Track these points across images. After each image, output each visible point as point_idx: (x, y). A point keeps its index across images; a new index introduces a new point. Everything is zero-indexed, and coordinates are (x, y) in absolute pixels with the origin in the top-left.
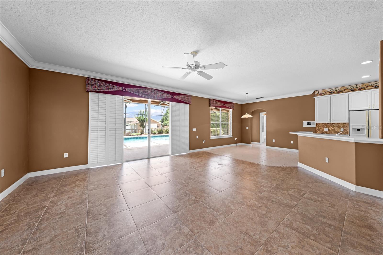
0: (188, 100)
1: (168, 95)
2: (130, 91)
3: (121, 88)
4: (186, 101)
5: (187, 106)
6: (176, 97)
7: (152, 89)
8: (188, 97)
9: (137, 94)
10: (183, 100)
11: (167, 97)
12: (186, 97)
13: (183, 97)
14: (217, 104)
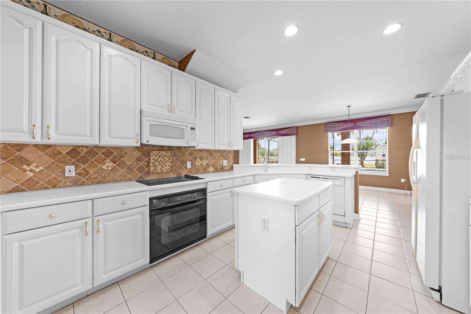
0: (292, 132)
1: (273, 133)
2: (252, 136)
3: (249, 135)
4: (290, 133)
5: (294, 138)
6: (280, 132)
7: (263, 131)
8: (292, 129)
9: (255, 136)
10: (286, 133)
11: (273, 134)
12: (290, 130)
13: (286, 130)
14: (337, 127)
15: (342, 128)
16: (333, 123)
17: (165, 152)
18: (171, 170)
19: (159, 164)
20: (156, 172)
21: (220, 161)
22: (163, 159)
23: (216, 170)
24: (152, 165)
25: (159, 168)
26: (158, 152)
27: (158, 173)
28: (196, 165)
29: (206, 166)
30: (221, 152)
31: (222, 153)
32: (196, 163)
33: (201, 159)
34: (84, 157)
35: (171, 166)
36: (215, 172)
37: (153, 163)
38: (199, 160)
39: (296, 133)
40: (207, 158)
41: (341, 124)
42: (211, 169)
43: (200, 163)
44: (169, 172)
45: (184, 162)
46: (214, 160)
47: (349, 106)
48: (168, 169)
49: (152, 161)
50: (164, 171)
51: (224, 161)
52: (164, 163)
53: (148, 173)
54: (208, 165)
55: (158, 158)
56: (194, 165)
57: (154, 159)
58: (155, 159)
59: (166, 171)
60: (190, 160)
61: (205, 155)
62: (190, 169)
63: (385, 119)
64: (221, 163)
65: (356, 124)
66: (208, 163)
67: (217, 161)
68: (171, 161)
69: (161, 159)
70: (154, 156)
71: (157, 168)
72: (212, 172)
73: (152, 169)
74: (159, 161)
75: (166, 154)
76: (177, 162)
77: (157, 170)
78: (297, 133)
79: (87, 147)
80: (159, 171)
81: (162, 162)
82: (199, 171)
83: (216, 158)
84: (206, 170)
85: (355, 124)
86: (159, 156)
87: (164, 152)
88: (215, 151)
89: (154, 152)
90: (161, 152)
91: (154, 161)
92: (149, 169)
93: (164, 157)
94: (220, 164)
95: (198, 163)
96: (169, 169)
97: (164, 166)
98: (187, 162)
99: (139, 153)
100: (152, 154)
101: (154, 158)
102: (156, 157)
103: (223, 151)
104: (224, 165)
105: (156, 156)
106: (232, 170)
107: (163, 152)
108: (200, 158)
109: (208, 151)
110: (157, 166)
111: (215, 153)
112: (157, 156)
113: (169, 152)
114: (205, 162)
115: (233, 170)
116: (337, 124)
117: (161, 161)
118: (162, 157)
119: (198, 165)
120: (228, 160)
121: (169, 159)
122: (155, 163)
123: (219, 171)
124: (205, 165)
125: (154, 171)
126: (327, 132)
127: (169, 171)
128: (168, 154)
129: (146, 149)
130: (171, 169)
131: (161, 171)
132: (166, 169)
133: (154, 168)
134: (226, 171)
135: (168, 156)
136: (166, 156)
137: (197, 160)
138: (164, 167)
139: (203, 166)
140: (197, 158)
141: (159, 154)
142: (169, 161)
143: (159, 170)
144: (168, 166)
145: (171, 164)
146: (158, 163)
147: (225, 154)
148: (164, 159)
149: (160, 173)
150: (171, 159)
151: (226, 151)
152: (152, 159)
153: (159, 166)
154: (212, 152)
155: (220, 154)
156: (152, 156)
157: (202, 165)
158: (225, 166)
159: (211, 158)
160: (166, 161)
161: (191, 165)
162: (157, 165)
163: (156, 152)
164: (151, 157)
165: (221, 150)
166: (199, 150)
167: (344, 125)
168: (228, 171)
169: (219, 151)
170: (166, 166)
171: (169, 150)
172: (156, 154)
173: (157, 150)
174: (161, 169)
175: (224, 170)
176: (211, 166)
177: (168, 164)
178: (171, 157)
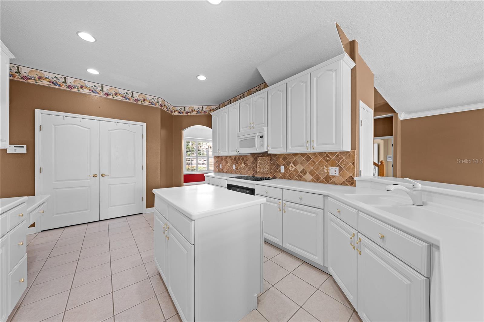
18: (269, 172)
19: (262, 167)
20: (260, 172)
21: (324, 168)
23: (317, 180)
24: (258, 167)
26: (261, 157)
27: (261, 173)
28: (290, 170)
29: (301, 172)
30: (325, 155)
31: (327, 156)
32: (290, 168)
33: (295, 163)
34: (237, 161)
36: (315, 182)
37: (259, 165)
38: (293, 165)
40: (302, 164)
42: (308, 176)
43: (294, 168)
44: (268, 174)
45: (278, 167)
46: (313, 166)
49: (258, 164)
50: (265, 172)
51: (330, 168)
52: (265, 166)
53: (256, 172)
54: (304, 172)
56: (287, 170)
57: (259, 163)
58: (260, 163)
59: (266, 172)
60: (284, 165)
61: (299, 159)
62: (283, 173)
64: (326, 171)
66: (304, 169)
67: (318, 167)
70: (259, 160)
71: (261, 169)
72: (310, 181)
73: (258, 169)
74: (262, 164)
75: (266, 159)
76: (273, 166)
77: (261, 171)
79: (237, 156)
82: (293, 177)
83: (317, 163)
84: (301, 177)
86: (262, 160)
87: (264, 158)
88: (314, 154)
89: (259, 158)
90: (263, 158)
91: (259, 164)
93: (265, 162)
94: (324, 172)
95: (292, 168)
96: (268, 171)
97: (265, 168)
98: (280, 167)
100: (258, 159)
103: (329, 153)
104: (330, 174)
105: (260, 160)
106: (351, 185)
108: (293, 163)
109: (303, 155)
110: (261, 168)
111: (315, 157)
112: (261, 160)
113: (268, 158)
114: (300, 168)
115: (355, 186)
118: (264, 162)
119: (292, 170)
120: (340, 168)
121: (268, 163)
123: (322, 182)
124: (299, 171)
125: (259, 171)
127: (268, 172)
129: (256, 155)
132: (266, 171)
133: (259, 169)
134: (336, 184)
135: (267, 160)
136: (266, 160)
137: (291, 165)
138: (265, 169)
139: (298, 172)
140: (290, 163)
141: (262, 159)
142: (268, 164)
144: (267, 168)
146: (261, 165)
147: (334, 158)
148: (265, 163)
149: (262, 173)
151: (336, 152)
152: (258, 163)
153: (262, 168)
154: (310, 155)
155: (324, 158)
156: (258, 160)
157: (296, 170)
158: (333, 177)
159: (308, 163)
160: (266, 164)
161: (285, 170)
164: (258, 162)
165: (325, 153)
166: (293, 154)
168: (341, 184)
169: (320, 154)
170: (266, 168)
171: (268, 156)
172: (260, 159)
173: (260, 156)
174: (263, 171)
175: (331, 182)
176: (309, 173)
177: (267, 167)
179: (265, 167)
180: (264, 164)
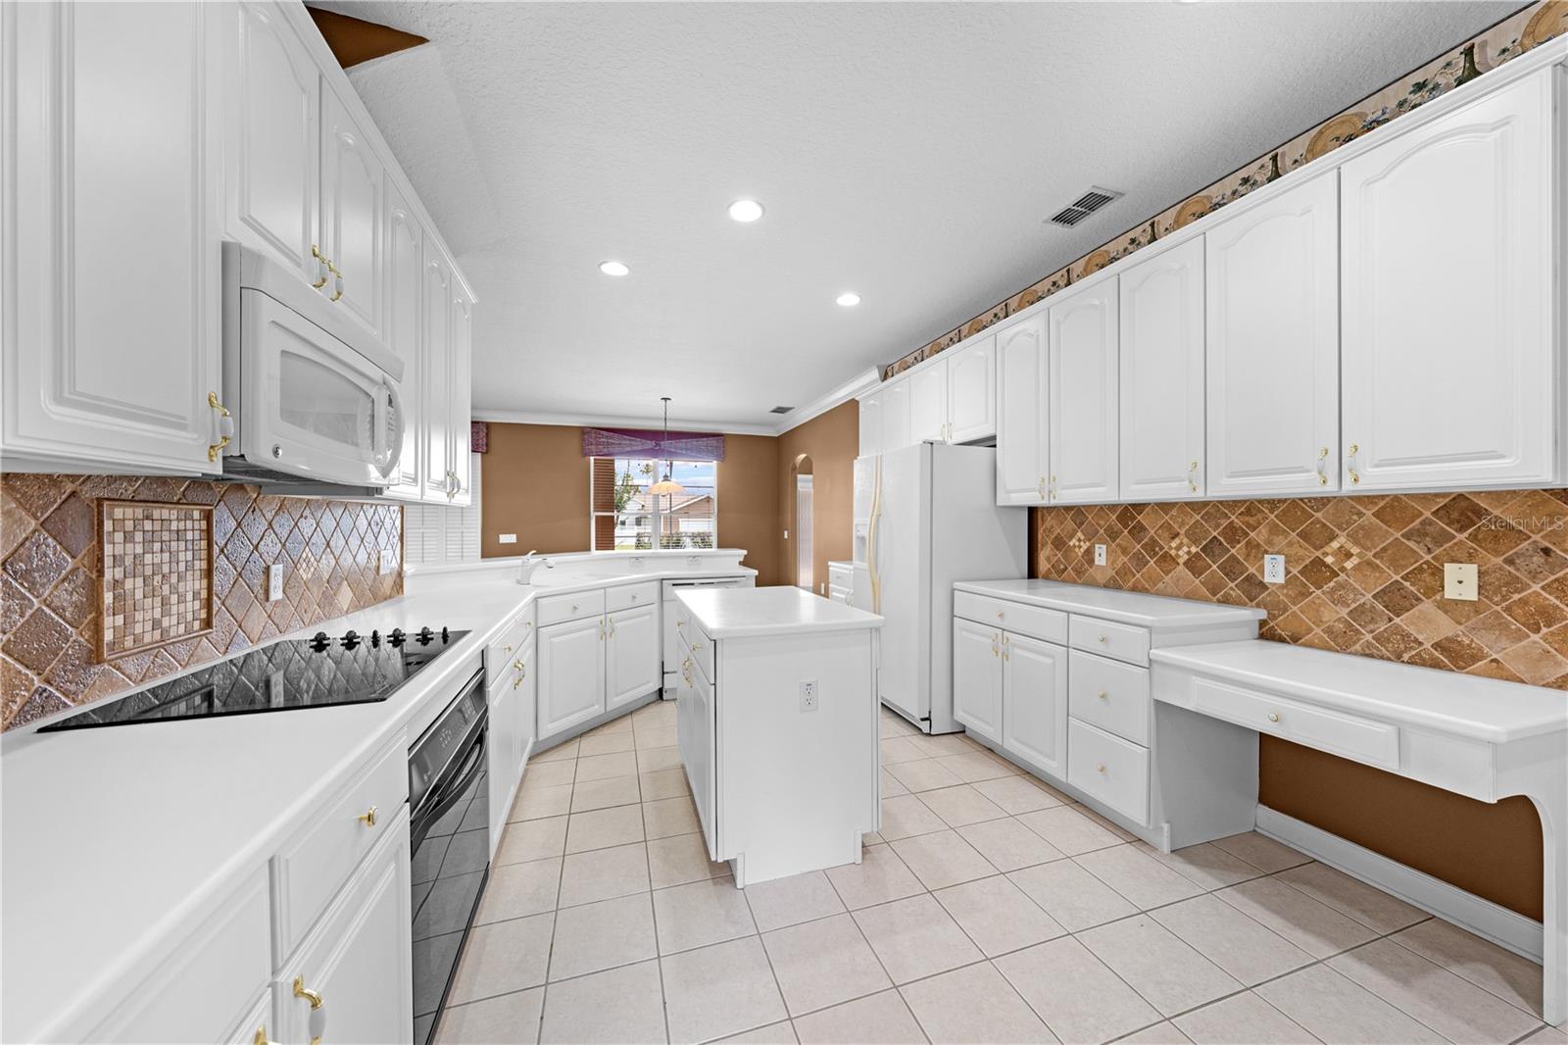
14: (613, 444)
15: (629, 449)
16: (604, 433)
17: (174, 514)
18: (206, 624)
19: (149, 591)
20: (129, 642)
22: (166, 556)
23: (360, 600)
24: (108, 598)
25: (148, 616)
26: (139, 512)
27: (143, 651)
28: (300, 581)
29: (330, 580)
32: (300, 572)
35: (204, 594)
37: (118, 585)
38: (310, 555)
39: (485, 448)
41: (625, 439)
42: (345, 594)
43: (312, 570)
44: (196, 638)
45: (259, 571)
47: (666, 399)
48: (190, 617)
49: (110, 573)
50: (171, 633)
52: (174, 579)
54: (336, 579)
55: (139, 550)
57: (117, 560)
58: (129, 561)
59: (181, 629)
61: (327, 526)
62: (277, 602)
63: (713, 442)
64: (375, 564)
65: (660, 445)
68: (204, 565)
69: (157, 560)
70: (119, 537)
71: (139, 616)
73: (110, 628)
74: (148, 571)
75: (181, 526)
76: (230, 572)
77: (138, 629)
78: (487, 445)
80: (147, 638)
81: (163, 576)
82: (309, 611)
84: (330, 602)
85: (657, 445)
86: (148, 541)
87: (172, 515)
89: (118, 513)
90: (156, 514)
91: (119, 573)
92: (97, 628)
93: (173, 546)
94: (371, 566)
95: (306, 568)
96: (195, 615)
97: (174, 598)
98: (268, 570)
99: (27, 518)
100: (109, 526)
101: (119, 550)
102: (129, 546)
104: (381, 572)
105: (128, 538)
107: (165, 514)
108: (312, 546)
110: (138, 606)
112: (139, 536)
113: (196, 515)
114: (327, 565)
115: (403, 592)
116: (616, 435)
117: (156, 568)
118: (164, 547)
119: (306, 581)
121: (196, 555)
122: (129, 584)
123: (367, 604)
124: (326, 576)
125: (120, 638)
126: (586, 454)
127: (196, 625)
128: (189, 524)
130: (203, 615)
131: (157, 634)
132: (180, 619)
133: (120, 620)
134: (386, 598)
135: (189, 536)
136: (180, 535)
137: (304, 555)
138: (174, 609)
139: (322, 582)
140: (303, 545)
141: (148, 525)
142: (196, 564)
143: (149, 626)
144: (190, 597)
145: (205, 582)
146: (139, 581)
148: (174, 558)
149: (154, 646)
150: (204, 554)
152: (108, 562)
153: (148, 603)
156: (111, 537)
157: (317, 577)
158: (383, 577)
160: (181, 567)
161: (284, 582)
162: (139, 594)
163: (129, 512)
164: (108, 549)
167: (633, 443)
168: (390, 597)
170: (181, 598)
171: (195, 503)
172: (129, 526)
173: (133, 504)
174: (156, 624)
175: (380, 597)
176: (346, 580)
177: (189, 585)
178: (204, 544)
179: (174, 589)
180: (166, 569)
